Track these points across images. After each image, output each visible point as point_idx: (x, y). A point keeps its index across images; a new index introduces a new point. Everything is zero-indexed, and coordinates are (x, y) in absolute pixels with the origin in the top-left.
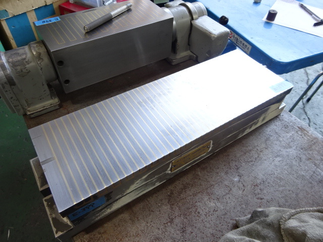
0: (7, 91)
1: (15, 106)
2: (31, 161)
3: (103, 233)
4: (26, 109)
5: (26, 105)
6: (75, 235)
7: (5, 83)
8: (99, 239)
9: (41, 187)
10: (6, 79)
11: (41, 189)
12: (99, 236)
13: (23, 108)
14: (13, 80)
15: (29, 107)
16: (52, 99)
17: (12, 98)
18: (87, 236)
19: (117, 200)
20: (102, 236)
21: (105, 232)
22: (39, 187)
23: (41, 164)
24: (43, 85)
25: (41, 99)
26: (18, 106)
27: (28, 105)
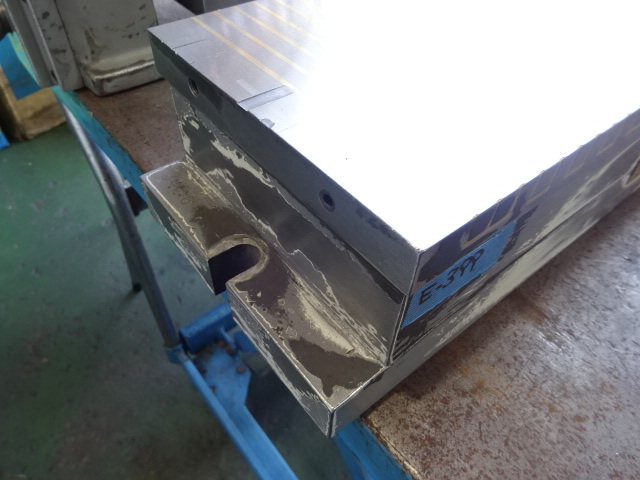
2: (147, 177)
3: (474, 391)
4: (86, 68)
5: (88, 53)
6: (374, 408)
8: (469, 414)
9: (210, 244)
12: (466, 401)
13: (79, 65)
15: (96, 59)
18: (416, 407)
19: (513, 263)
20: (474, 402)
21: (479, 387)
22: (201, 248)
25: (130, 36)
26: (64, 51)
27: (93, 52)
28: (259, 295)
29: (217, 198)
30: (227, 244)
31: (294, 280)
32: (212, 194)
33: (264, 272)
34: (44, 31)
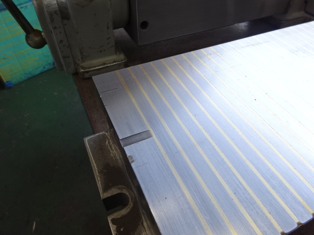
0: (55, 28)
1: (64, 57)
2: (86, 140)
4: (78, 65)
5: (80, 58)
7: (55, 12)
9: (106, 189)
10: (57, 6)
11: (104, 195)
13: (75, 63)
14: (67, 9)
15: (83, 62)
16: (116, 54)
17: (61, 41)
22: (101, 191)
23: (122, 143)
24: (108, 28)
25: (101, 52)
26: (69, 57)
27: (82, 58)
28: (122, 229)
29: (116, 159)
30: (114, 191)
31: (142, 223)
32: (115, 156)
33: (129, 214)
34: (60, 48)
